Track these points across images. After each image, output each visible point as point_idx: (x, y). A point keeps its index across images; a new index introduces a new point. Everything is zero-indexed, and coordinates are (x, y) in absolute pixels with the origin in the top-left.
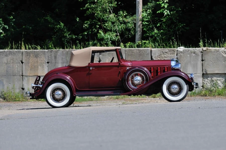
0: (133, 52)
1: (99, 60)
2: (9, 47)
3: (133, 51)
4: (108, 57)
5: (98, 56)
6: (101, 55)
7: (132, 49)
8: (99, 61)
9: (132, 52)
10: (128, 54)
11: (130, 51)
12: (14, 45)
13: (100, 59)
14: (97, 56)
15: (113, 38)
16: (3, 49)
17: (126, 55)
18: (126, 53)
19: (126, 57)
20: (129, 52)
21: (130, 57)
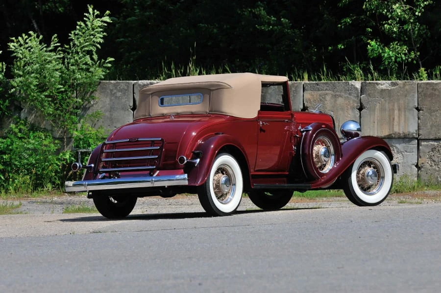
0: (435, 90)
1: (359, 105)
2: (163, 75)
3: (435, 87)
4: (380, 100)
5: (358, 97)
6: (363, 94)
7: (433, 83)
8: (358, 107)
9: (432, 89)
10: (424, 94)
11: (428, 86)
12: (174, 71)
13: (361, 104)
14: (355, 97)
15: (402, 58)
16: (148, 80)
17: (420, 95)
18: (420, 90)
19: (419, 99)
20: (427, 89)
21: (429, 99)
